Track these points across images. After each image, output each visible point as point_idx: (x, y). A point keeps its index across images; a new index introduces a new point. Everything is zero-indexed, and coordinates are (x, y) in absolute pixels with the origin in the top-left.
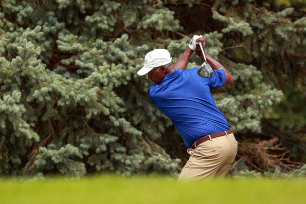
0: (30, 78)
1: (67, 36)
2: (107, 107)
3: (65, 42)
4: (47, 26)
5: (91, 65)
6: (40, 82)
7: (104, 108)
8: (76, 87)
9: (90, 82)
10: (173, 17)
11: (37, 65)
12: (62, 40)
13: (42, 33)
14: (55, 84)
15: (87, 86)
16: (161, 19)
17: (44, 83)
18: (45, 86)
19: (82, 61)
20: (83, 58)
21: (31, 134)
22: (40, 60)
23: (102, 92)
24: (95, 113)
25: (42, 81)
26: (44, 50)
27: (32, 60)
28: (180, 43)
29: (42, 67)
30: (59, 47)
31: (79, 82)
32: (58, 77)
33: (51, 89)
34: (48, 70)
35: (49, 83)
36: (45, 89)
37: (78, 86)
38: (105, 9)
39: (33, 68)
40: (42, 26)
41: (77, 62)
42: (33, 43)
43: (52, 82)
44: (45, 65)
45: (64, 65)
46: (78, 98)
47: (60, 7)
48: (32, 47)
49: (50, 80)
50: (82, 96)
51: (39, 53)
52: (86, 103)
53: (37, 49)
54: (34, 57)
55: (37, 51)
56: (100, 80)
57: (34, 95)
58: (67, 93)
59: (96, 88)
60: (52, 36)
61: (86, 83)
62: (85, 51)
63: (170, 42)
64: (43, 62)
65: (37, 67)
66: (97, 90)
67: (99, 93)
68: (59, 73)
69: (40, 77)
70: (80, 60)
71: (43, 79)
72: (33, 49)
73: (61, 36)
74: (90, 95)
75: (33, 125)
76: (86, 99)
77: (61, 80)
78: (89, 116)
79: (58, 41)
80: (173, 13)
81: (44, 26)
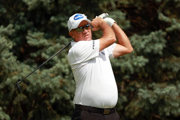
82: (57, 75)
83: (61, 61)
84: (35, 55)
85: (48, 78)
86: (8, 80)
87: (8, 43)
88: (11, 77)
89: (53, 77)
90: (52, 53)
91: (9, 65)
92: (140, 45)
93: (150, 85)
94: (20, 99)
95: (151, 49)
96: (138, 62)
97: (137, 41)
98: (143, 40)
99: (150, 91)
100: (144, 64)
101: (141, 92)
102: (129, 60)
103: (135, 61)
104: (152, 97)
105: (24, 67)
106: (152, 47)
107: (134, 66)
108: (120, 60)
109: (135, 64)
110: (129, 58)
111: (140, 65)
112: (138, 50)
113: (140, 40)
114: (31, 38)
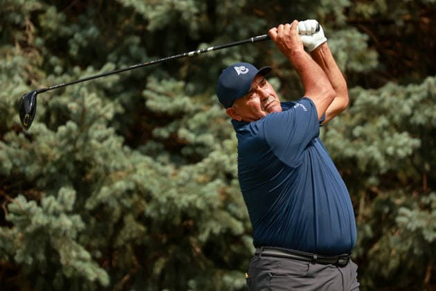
0: (93, 163)
1: (164, 82)
2: (238, 219)
3: (159, 94)
4: (127, 63)
5: (208, 138)
6: (112, 170)
7: (234, 221)
8: (181, 181)
9: (206, 170)
10: (365, 45)
11: (106, 138)
12: (154, 91)
13: (116, 78)
14: (141, 175)
15: (201, 178)
16: (344, 50)
17: (120, 173)
18: (120, 178)
19: (192, 131)
20: (193, 126)
21: (94, 270)
22: (111, 130)
23: (230, 190)
24: (217, 230)
25: (116, 170)
26: (120, 109)
27: (96, 129)
28: (379, 95)
29: (115, 142)
30: (150, 103)
31: (186, 171)
32: (146, 161)
33: (132, 186)
34: (127, 149)
35: (129, 173)
36: (120, 185)
37: (183, 178)
38: (236, 30)
39: (99, 145)
40: (116, 63)
41: (183, 132)
42: (98, 96)
43: (135, 170)
44: (121, 139)
45: (158, 140)
46: (184, 200)
47: (150, 27)
48: (97, 104)
49: (131, 167)
50: (192, 197)
51: (110, 115)
52: (199, 212)
53: (106, 108)
54: (100, 123)
55: (108, 111)
56: (224, 166)
57: (99, 197)
58: (163, 192)
59: (218, 182)
60: (135, 84)
61: (200, 173)
62: (197, 111)
63: (358, 94)
64: (118, 133)
65: (106, 143)
66: (218, 186)
67: (223, 193)
68: (149, 153)
69: (111, 161)
70: (187, 127)
71: (118, 165)
72: (99, 107)
73: (152, 83)
74: (208, 195)
75: (99, 254)
76: (200, 204)
77: (150, 167)
78: (204, 237)
79: (146, 93)
80: (366, 37)
81: (120, 63)
82: (213, 178)
83: (223, 147)
84: (164, 133)
85: (193, 185)
86: (105, 191)
87: (103, 106)
88: (110, 183)
89: (204, 183)
90: (203, 128)
91: (105, 156)
92: (401, 107)
93: (425, 200)
94: (131, 234)
95: (426, 116)
96: (396, 147)
97: (394, 99)
98: (408, 95)
99: (424, 213)
100: (410, 152)
101: (403, 215)
102: (376, 143)
103: (389, 145)
104: (428, 227)
105: (141, 161)
106: (427, 112)
107: (386, 156)
108: (356, 143)
109: (390, 150)
110: (376, 137)
111: (401, 153)
112: (397, 118)
113: (402, 96)
114: (154, 95)
